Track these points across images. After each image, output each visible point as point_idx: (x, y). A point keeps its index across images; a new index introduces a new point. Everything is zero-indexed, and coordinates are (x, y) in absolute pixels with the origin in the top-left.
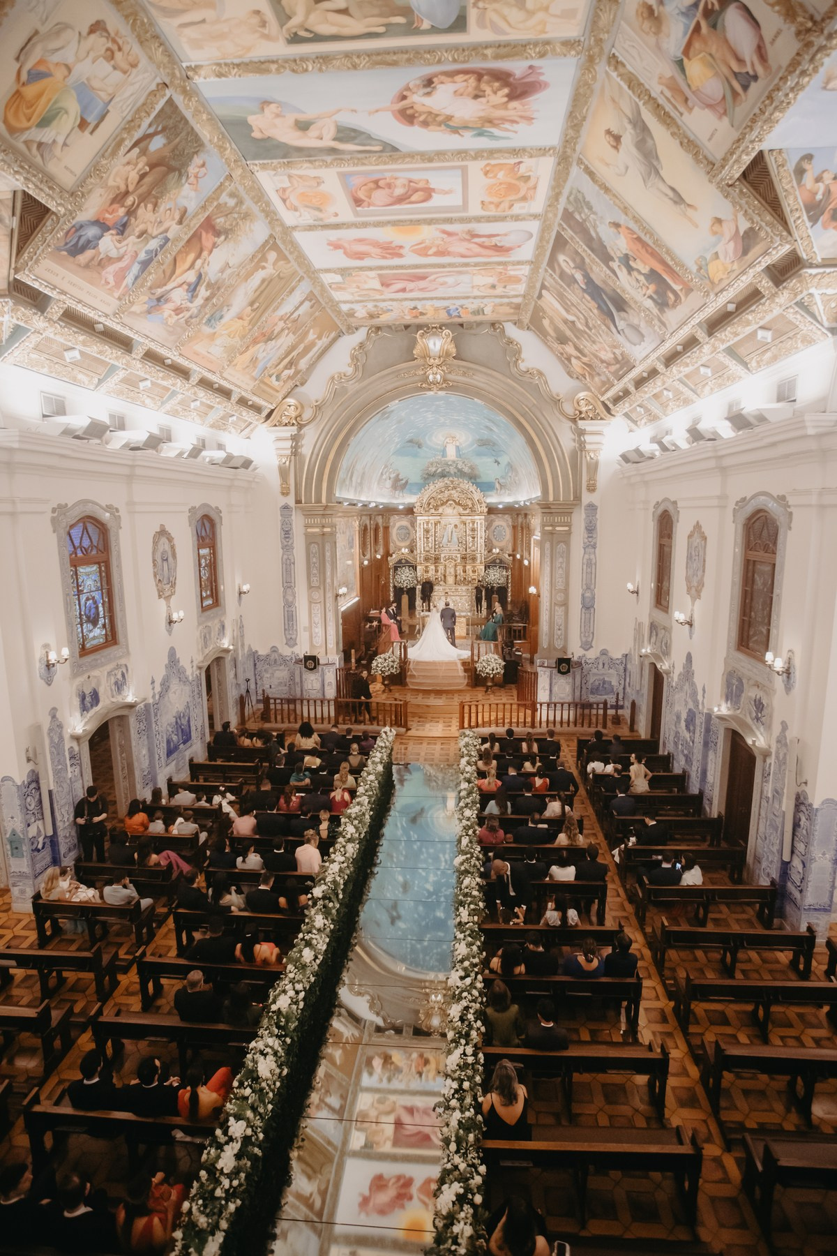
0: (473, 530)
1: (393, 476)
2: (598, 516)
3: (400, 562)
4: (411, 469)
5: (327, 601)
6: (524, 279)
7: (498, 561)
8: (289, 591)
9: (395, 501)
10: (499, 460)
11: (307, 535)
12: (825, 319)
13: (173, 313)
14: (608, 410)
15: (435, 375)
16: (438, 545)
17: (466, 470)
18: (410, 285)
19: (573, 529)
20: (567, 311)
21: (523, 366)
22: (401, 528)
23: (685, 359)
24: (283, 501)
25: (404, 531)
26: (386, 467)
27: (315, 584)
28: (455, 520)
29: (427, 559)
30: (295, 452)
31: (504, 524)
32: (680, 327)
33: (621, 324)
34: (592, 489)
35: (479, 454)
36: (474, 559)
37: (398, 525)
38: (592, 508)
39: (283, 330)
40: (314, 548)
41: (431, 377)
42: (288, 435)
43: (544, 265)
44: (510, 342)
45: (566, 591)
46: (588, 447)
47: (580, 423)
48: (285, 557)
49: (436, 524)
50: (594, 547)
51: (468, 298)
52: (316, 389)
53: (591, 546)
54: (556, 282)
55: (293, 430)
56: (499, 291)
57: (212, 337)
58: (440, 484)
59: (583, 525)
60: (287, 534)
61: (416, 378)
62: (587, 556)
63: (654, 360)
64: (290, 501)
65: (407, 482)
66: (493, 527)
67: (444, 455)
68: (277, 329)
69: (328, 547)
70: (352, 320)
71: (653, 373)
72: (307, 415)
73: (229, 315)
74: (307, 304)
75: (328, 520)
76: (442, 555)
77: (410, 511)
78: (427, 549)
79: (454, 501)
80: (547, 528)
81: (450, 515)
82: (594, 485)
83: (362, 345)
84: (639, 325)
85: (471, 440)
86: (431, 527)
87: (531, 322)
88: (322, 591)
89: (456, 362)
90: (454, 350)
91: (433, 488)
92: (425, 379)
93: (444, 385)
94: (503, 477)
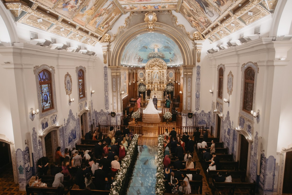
1: (138, 57)
2: (201, 69)
3: (140, 84)
4: (144, 55)
5: (118, 95)
7: (170, 83)
8: (106, 93)
9: (139, 65)
10: (171, 52)
11: (112, 76)
12: (269, 8)
13: (71, 8)
14: (204, 37)
15: (151, 27)
16: (152, 79)
17: (161, 55)
19: (193, 73)
20: (191, 7)
21: (177, 24)
22: (141, 73)
23: (226, 21)
24: (104, 65)
25: (142, 74)
26: (136, 55)
27: (114, 90)
28: (157, 71)
29: (149, 83)
30: (108, 50)
31: (172, 72)
32: (225, 12)
33: (207, 11)
34: (199, 61)
35: (165, 51)
36: (163, 83)
37: (140, 72)
38: (199, 67)
39: (104, 13)
40: (114, 79)
41: (150, 27)
42: (106, 45)
44: (174, 16)
45: (191, 92)
46: (197, 48)
47: (195, 41)
48: (105, 82)
50: (199, 79)
51: (161, 3)
52: (115, 31)
53: (198, 79)
55: (108, 43)
56: (170, 1)
57: (83, 15)
58: (153, 60)
59: (196, 72)
60: (106, 75)
61: (145, 28)
62: (197, 82)
63: (217, 22)
64: (107, 65)
65: (143, 59)
66: (169, 73)
67: (154, 51)
68: (102, 13)
69: (118, 79)
70: (125, 10)
71: (217, 25)
72: (112, 39)
73: (88, 8)
74: (112, 5)
75: (118, 71)
76: (154, 82)
77: (143, 68)
78: (149, 80)
79: (157, 65)
80: (185, 73)
81: (156, 70)
82: (199, 60)
83: (128, 18)
84: (212, 11)
85: (162, 46)
86: (150, 73)
87: (180, 10)
88: (116, 93)
89: (157, 23)
90: (157, 19)
91: (151, 61)
92: (148, 28)
93: (154, 30)
94: (172, 58)
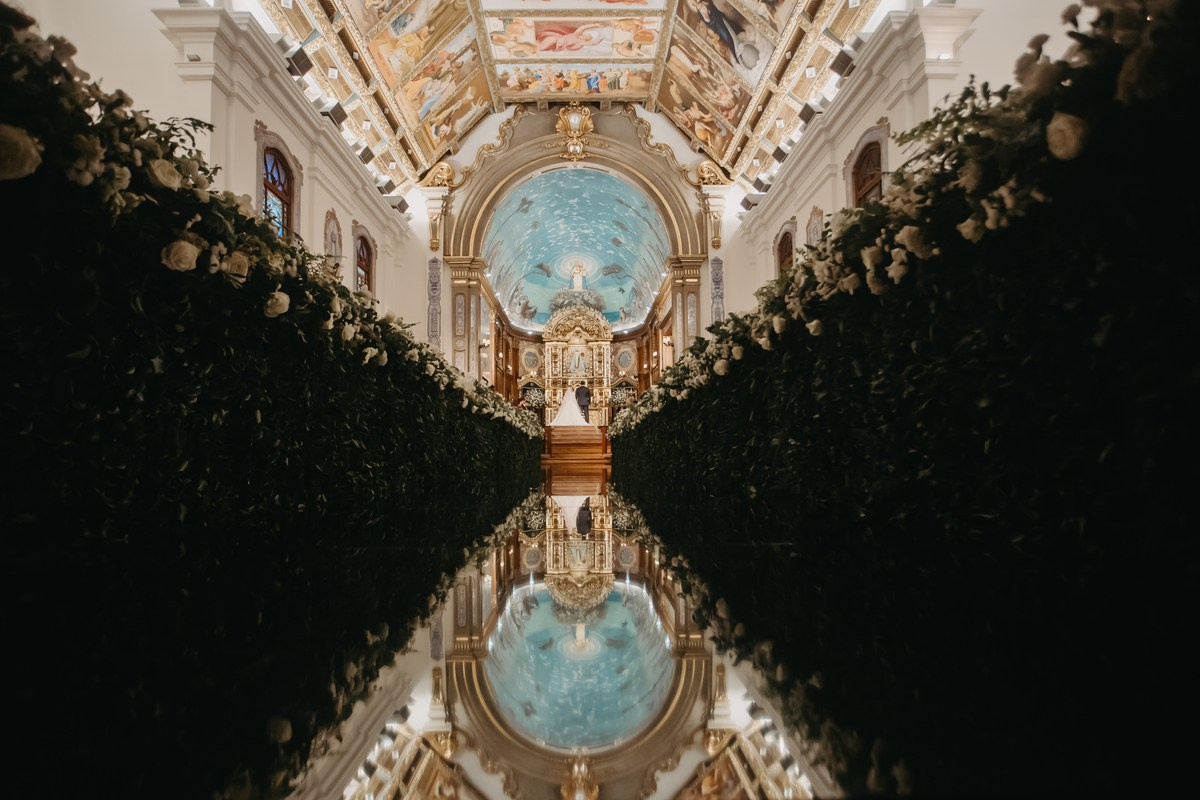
0: (600, 354)
1: (522, 302)
2: (723, 270)
3: (528, 385)
4: (539, 297)
5: (471, 350)
6: (657, 36)
7: (624, 384)
9: (523, 328)
10: (624, 288)
11: (454, 288)
14: (727, 174)
15: (576, 147)
16: (566, 371)
17: (592, 301)
18: (561, 40)
19: (702, 281)
20: (692, 60)
21: (652, 142)
22: (529, 354)
23: (793, 62)
24: (432, 255)
25: (531, 358)
26: (516, 290)
27: (460, 332)
28: (582, 348)
29: (555, 383)
30: (445, 212)
31: (629, 350)
32: (788, 23)
33: (739, 48)
34: (717, 245)
35: (604, 284)
36: (601, 382)
37: (527, 350)
38: (718, 262)
39: (448, 72)
40: (460, 299)
41: (571, 149)
42: (440, 195)
43: (674, 14)
44: (641, 121)
46: (711, 209)
47: (705, 189)
48: (432, 307)
49: (563, 350)
50: (721, 297)
51: (606, 61)
53: (718, 296)
54: (684, 28)
55: (444, 191)
56: (634, 53)
58: (567, 312)
59: (710, 278)
60: (434, 286)
61: (558, 149)
62: (715, 306)
63: (767, 81)
64: (439, 254)
65: (535, 311)
66: (619, 354)
67: (571, 287)
68: (443, 71)
69: (473, 299)
70: (504, 90)
71: (770, 95)
72: (457, 180)
74: (470, 54)
75: (474, 274)
76: (570, 381)
77: (538, 339)
78: (555, 373)
79: (581, 327)
80: (678, 281)
81: (577, 345)
82: (719, 242)
83: (509, 122)
84: (754, 42)
85: (597, 268)
86: (559, 352)
87: (659, 98)
88: (466, 340)
89: (593, 135)
90: (592, 126)
91: (559, 317)
92: (566, 151)
93: (583, 156)
94: (627, 306)
